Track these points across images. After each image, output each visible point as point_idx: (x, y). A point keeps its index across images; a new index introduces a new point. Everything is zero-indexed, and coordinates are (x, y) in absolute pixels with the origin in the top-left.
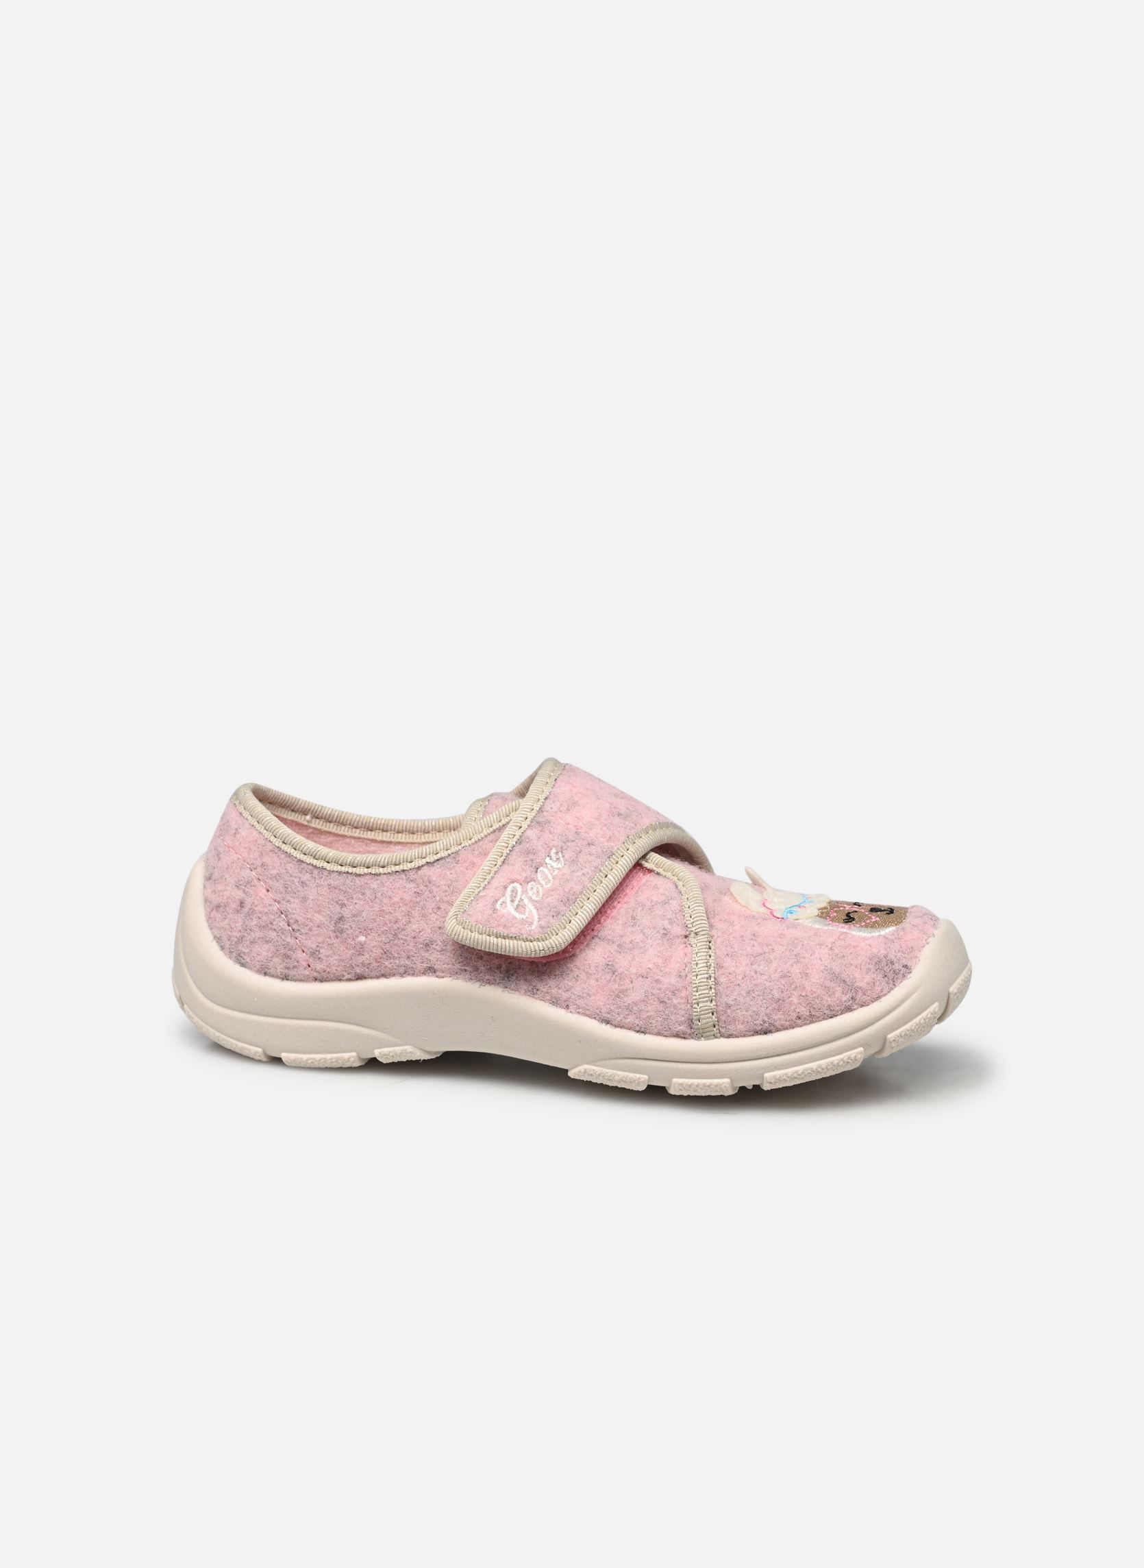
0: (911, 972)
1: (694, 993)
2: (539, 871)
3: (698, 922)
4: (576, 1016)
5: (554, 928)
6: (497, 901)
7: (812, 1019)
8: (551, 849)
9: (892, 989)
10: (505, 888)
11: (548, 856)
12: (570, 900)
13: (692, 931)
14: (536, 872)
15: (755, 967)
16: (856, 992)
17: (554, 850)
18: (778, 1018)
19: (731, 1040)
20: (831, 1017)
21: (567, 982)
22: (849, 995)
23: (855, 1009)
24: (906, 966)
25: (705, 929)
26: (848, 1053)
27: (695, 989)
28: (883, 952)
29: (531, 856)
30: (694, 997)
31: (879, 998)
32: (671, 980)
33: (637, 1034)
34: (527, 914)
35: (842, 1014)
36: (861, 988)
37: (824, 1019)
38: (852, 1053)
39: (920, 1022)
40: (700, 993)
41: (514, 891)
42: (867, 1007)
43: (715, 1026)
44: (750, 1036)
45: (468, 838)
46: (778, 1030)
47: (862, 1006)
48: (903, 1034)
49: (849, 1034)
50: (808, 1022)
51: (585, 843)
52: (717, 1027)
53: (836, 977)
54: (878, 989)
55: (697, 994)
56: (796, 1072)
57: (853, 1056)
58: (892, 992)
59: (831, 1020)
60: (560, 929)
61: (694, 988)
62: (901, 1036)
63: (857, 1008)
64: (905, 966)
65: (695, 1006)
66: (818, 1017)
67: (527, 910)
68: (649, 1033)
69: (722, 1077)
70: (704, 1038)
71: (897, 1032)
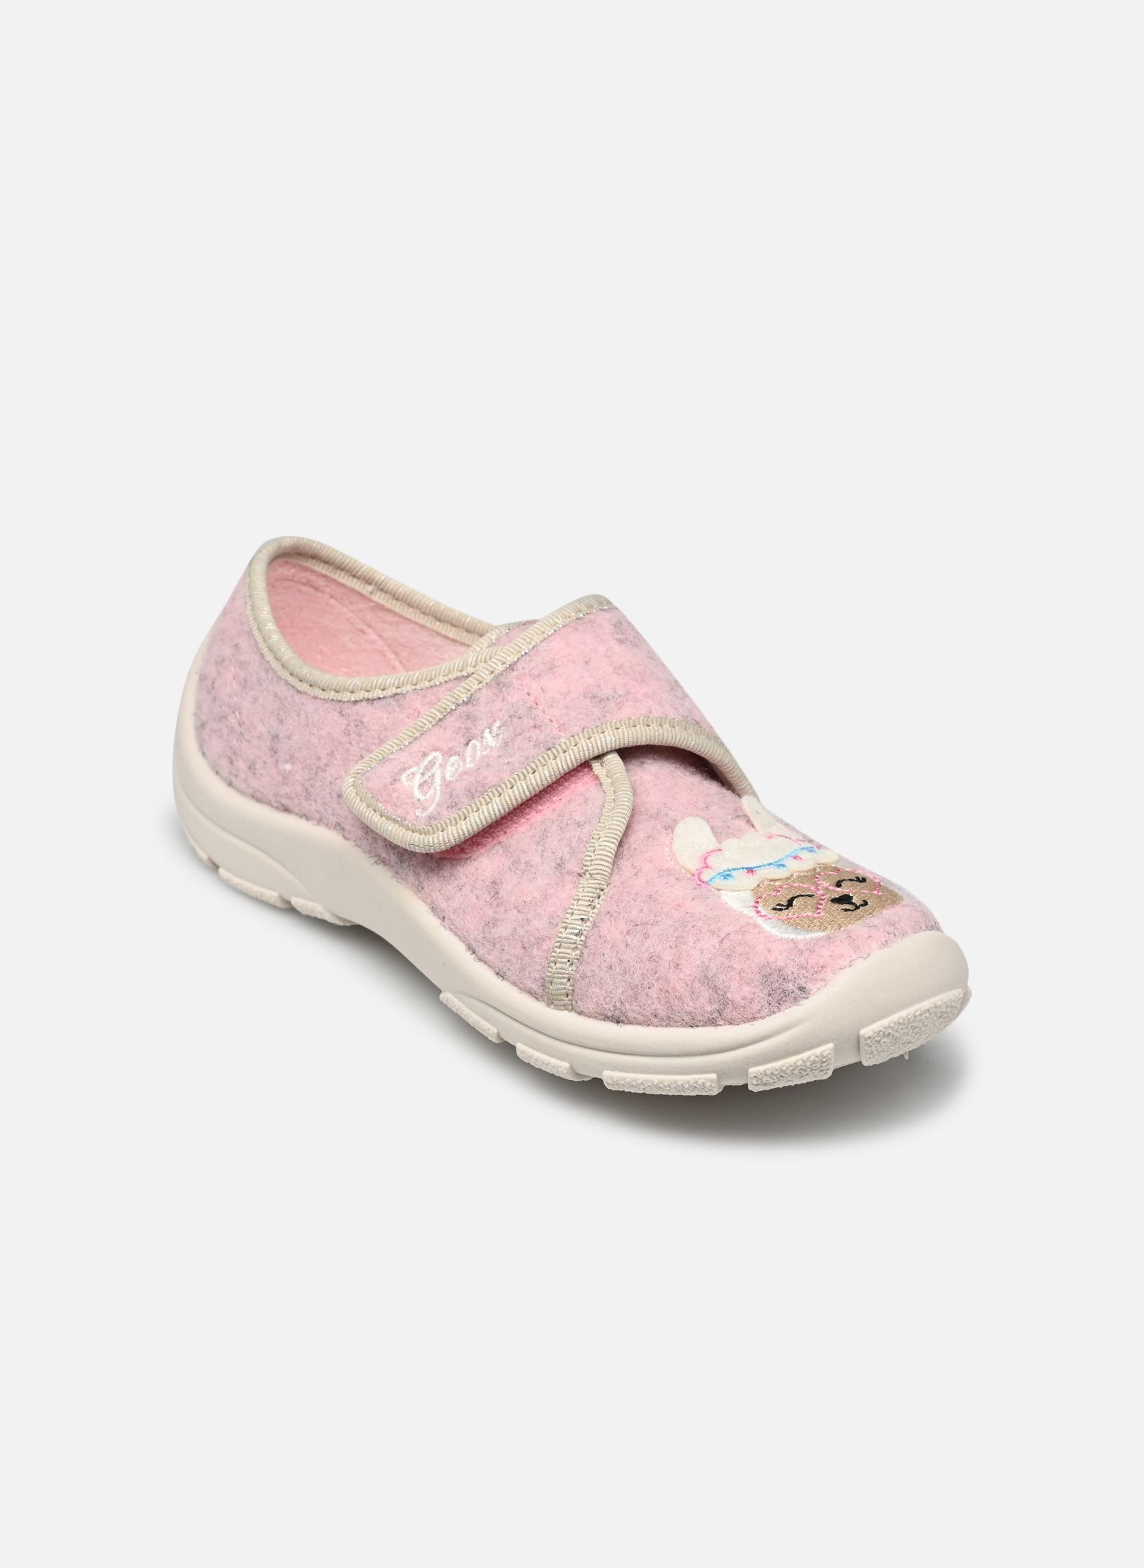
0: (807, 998)
1: (555, 949)
2: (470, 744)
3: (597, 862)
4: (448, 932)
5: (442, 822)
6: (405, 769)
7: (668, 1021)
8: (495, 721)
9: (774, 1013)
10: (425, 755)
11: (489, 728)
12: (477, 791)
13: (588, 871)
14: (467, 744)
15: (629, 939)
16: (725, 1004)
17: (498, 724)
18: (631, 1009)
19: (582, 1019)
20: (692, 1027)
21: (450, 888)
22: (716, 1006)
23: (721, 1025)
24: (804, 988)
25: (605, 873)
26: (697, 1077)
27: (558, 944)
28: (781, 963)
29: (469, 723)
30: (554, 954)
31: (754, 1019)
32: (539, 924)
33: (496, 976)
34: (428, 796)
35: (704, 1026)
36: (733, 1002)
37: (682, 1026)
38: (701, 1078)
39: (795, 1063)
40: (562, 950)
41: (432, 763)
42: (736, 1026)
43: (567, 995)
44: (601, 1020)
45: (429, 679)
46: (630, 1023)
47: (731, 1023)
48: (769, 1072)
49: (702, 1054)
50: (664, 1024)
51: (532, 723)
52: (570, 997)
53: (707, 981)
54: (756, 1007)
55: (558, 950)
56: (636, 1080)
57: (700, 1082)
58: (773, 1016)
59: (690, 1030)
60: (449, 824)
61: (557, 942)
62: (766, 1075)
63: (724, 1025)
64: (802, 989)
65: (552, 965)
66: (677, 1022)
67: (432, 792)
68: (507, 980)
69: (562, 1059)
70: (554, 1005)
71: (761, 1068)
